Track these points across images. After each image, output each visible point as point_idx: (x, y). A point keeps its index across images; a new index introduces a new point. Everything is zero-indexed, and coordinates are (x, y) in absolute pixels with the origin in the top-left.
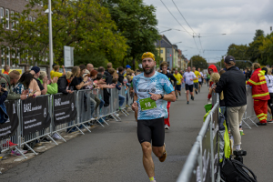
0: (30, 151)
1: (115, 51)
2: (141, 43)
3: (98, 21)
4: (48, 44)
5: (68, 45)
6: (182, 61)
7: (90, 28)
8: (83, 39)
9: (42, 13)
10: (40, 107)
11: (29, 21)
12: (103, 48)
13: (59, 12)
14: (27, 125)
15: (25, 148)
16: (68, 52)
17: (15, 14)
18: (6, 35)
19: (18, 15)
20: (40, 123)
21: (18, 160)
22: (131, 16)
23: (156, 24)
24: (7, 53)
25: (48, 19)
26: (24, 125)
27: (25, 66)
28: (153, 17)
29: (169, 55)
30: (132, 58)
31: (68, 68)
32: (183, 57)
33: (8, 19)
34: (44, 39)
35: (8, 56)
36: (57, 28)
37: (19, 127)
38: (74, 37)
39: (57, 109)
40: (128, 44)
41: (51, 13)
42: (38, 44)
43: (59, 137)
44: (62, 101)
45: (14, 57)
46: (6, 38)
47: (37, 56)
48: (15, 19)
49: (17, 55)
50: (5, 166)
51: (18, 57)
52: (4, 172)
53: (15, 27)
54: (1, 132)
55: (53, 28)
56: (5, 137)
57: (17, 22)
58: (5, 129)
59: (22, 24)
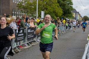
0: (29, 45)
1: (58, 13)
2: (67, 11)
3: (53, 3)
4: (36, 10)
5: (42, 11)
6: (81, 18)
7: (50, 5)
8: (48, 9)
10: (33, 31)
11: (30, 2)
12: (54, 12)
14: (29, 36)
15: (28, 44)
16: (43, 13)
18: (22, 7)
20: (33, 36)
21: (26, 48)
22: (64, 2)
23: (72, 4)
24: (23, 13)
25: (37, 2)
26: (28, 36)
28: (72, 2)
29: (76, 15)
30: (63, 16)
31: (42, 18)
32: (81, 16)
33: (23, 1)
34: (35, 8)
35: (23, 14)
36: (39, 5)
37: (26, 37)
38: (45, 8)
40: (62, 11)
42: (33, 10)
43: (39, 41)
46: (22, 8)
47: (32, 14)
48: (26, 1)
49: (26, 13)
50: (21, 49)
51: (26, 14)
52: (21, 51)
53: (25, 4)
54: (20, 38)
55: (38, 5)
56: (22, 40)
57: (26, 3)
58: (22, 37)
59: (28, 3)
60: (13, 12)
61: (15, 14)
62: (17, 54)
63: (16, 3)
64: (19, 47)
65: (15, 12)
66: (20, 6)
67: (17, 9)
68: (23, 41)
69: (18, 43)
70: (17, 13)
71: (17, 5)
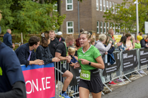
0: (127, 80)
4: (135, 21)
5: (147, 21)
9: (133, 4)
10: (132, 56)
11: (125, 8)
13: (142, 3)
14: (125, 65)
15: (124, 78)
16: (147, 25)
17: (118, 5)
18: (112, 17)
19: (119, 5)
20: (132, 65)
21: (121, 84)
24: (113, 27)
25: (136, 7)
27: (123, 33)
33: (114, 8)
34: (133, 18)
35: (114, 28)
36: (141, 12)
37: (121, 67)
39: (142, 57)
41: (137, 4)
42: (130, 21)
44: (145, 52)
45: (117, 28)
47: (129, 27)
48: (118, 8)
49: (118, 27)
50: (114, 87)
51: (119, 29)
52: (113, 91)
53: (117, 12)
54: (111, 69)
55: (139, 12)
56: (113, 72)
57: (119, 9)
58: (114, 67)
59: (121, 10)
60: (98, 27)
61: (101, 29)
62: (106, 95)
63: (101, 11)
64: (110, 83)
65: (100, 25)
66: (108, 16)
67: (104, 20)
68: (115, 74)
69: (108, 77)
70: (105, 28)
71: (103, 15)
